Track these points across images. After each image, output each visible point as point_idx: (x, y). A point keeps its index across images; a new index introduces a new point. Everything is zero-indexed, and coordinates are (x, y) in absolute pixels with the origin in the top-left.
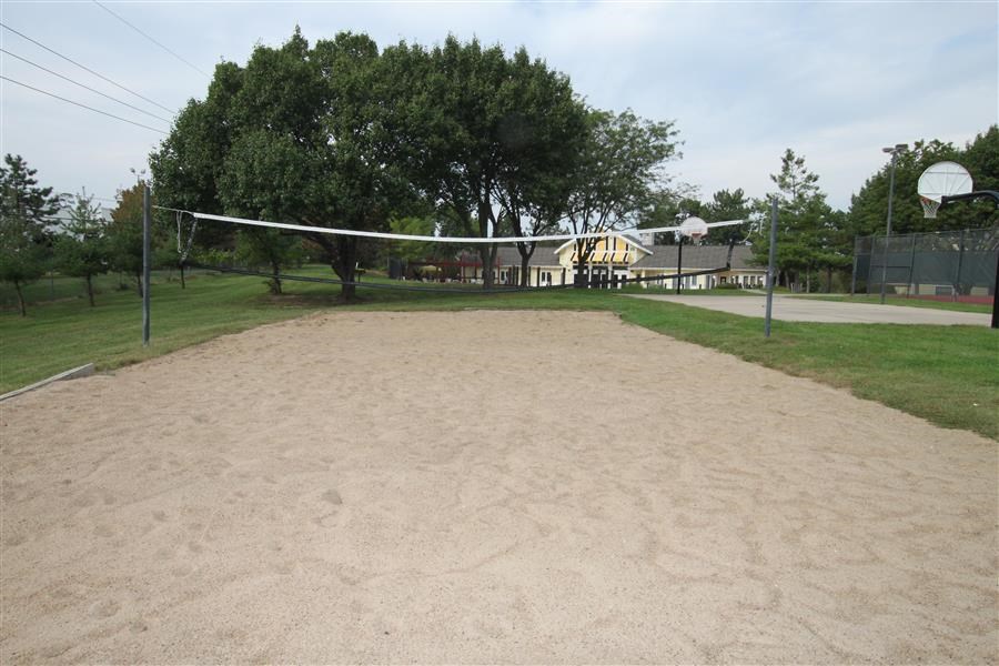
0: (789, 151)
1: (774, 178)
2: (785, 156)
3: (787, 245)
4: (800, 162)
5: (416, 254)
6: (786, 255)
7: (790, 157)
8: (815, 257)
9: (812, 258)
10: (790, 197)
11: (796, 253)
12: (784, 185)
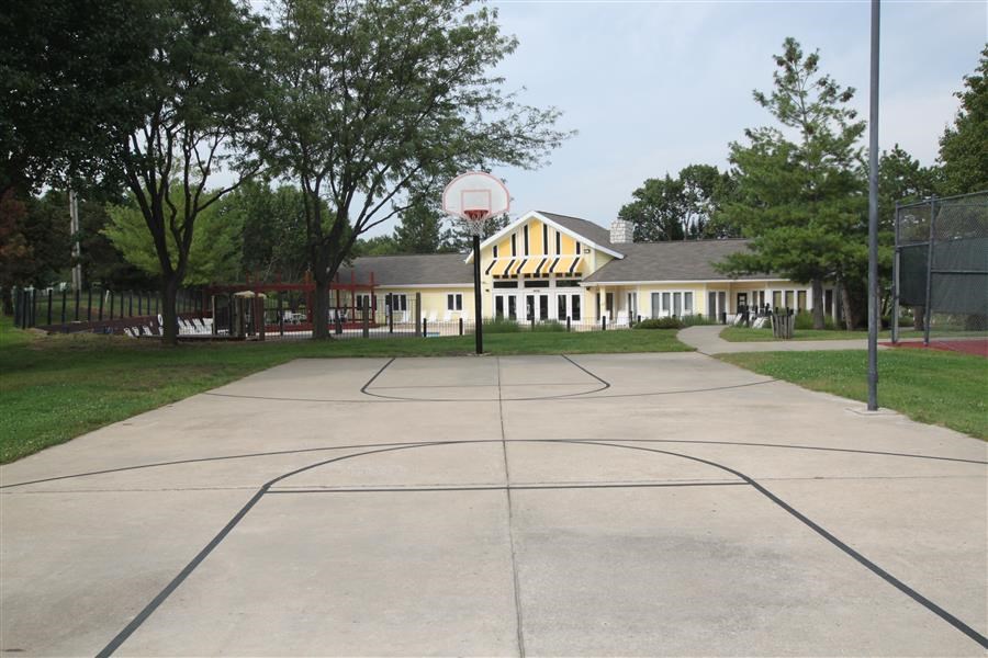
0: (790, 42)
1: (761, 98)
2: (782, 53)
3: (792, 230)
4: (812, 63)
5: (203, 273)
6: (786, 251)
7: (792, 53)
8: (848, 254)
9: (841, 257)
10: (795, 136)
11: (807, 246)
12: (786, 113)
